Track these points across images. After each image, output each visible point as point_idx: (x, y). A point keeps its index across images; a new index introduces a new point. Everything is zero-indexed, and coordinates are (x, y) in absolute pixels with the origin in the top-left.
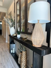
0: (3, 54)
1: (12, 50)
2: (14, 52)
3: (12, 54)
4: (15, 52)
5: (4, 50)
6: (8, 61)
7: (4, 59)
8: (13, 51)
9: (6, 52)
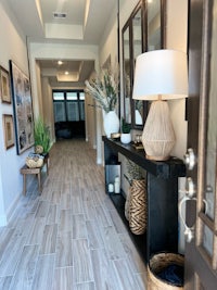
0: (86, 195)
1: (113, 183)
2: (117, 191)
3: (112, 195)
4: (121, 190)
5: (90, 183)
6: (98, 212)
7: (90, 206)
8: (115, 188)
9: (96, 190)
